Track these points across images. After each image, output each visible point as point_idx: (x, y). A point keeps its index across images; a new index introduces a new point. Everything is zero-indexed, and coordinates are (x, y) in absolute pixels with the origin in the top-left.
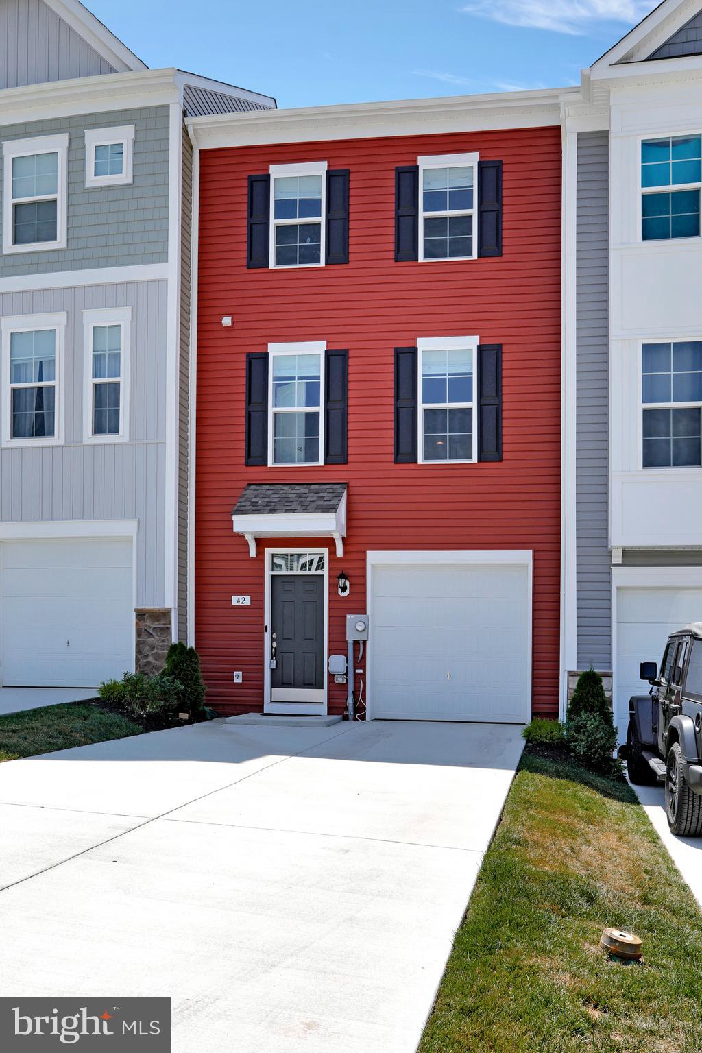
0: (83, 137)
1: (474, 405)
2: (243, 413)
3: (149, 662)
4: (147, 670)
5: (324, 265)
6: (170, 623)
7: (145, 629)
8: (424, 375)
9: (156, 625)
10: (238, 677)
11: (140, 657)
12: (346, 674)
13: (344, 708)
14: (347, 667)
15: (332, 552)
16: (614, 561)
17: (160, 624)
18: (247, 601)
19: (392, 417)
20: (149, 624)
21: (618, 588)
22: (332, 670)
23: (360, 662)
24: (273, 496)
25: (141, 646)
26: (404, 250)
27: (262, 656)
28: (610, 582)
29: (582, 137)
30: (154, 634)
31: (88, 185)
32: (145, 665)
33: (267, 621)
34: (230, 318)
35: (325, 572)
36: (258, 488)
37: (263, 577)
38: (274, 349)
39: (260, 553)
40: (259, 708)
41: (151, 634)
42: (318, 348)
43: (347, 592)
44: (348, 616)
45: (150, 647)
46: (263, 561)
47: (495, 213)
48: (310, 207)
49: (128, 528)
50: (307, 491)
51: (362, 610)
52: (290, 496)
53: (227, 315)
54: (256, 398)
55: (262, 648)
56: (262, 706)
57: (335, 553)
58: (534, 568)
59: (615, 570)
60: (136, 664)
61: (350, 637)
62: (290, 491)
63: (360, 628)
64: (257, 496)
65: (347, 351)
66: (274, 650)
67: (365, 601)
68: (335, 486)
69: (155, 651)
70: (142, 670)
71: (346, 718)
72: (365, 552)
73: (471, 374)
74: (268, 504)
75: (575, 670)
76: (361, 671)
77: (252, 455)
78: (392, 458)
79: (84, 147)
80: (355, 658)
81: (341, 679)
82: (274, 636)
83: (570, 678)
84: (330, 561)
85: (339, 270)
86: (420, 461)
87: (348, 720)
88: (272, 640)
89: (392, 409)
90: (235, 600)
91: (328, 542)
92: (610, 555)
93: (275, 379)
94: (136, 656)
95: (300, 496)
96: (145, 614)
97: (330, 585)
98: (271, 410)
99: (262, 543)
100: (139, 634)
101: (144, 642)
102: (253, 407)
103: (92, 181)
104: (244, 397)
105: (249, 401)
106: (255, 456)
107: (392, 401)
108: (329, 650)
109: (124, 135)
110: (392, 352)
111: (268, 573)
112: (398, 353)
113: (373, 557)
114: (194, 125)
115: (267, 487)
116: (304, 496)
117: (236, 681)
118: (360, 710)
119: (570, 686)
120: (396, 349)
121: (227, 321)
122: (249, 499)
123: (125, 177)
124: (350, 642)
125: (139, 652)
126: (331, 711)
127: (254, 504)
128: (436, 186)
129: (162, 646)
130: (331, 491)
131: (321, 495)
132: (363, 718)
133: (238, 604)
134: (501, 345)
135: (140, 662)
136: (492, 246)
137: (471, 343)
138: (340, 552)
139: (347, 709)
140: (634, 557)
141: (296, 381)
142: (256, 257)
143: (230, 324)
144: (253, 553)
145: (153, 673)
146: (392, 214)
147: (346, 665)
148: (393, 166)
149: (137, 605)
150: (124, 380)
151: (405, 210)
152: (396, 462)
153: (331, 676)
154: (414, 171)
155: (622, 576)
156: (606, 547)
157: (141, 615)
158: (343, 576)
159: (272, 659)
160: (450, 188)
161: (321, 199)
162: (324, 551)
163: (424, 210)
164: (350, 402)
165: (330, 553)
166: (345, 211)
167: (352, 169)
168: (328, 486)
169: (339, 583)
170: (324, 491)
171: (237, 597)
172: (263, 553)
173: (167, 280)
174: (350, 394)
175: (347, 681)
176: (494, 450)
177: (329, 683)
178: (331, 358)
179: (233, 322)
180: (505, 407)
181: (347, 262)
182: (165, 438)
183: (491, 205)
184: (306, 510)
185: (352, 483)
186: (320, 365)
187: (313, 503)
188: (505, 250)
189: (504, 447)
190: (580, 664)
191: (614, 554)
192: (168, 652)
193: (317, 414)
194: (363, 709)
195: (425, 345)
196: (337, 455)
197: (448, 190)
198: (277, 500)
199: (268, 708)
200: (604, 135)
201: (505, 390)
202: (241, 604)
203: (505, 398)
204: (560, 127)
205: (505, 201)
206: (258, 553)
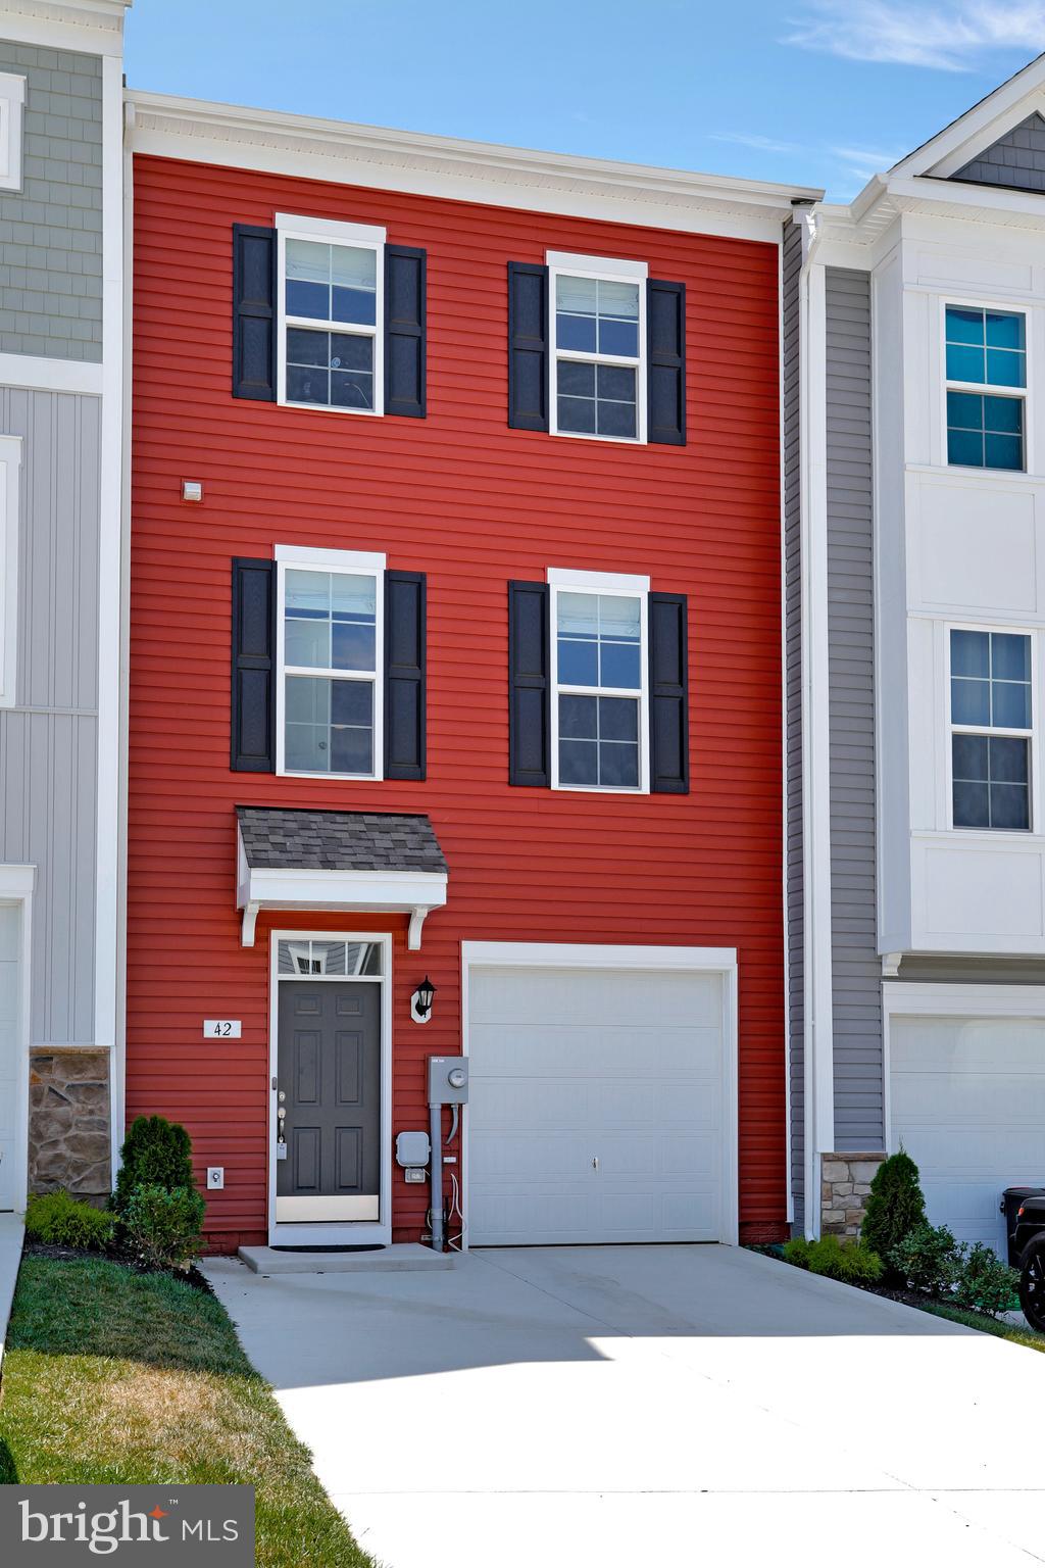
1: (643, 694)
2: (226, 670)
3: (58, 1156)
4: (54, 1171)
5: (382, 415)
6: (107, 1076)
7: (51, 1089)
8: (560, 634)
9: (75, 1080)
10: (216, 1179)
11: (38, 1145)
12: (429, 1167)
13: (421, 1228)
14: (430, 1154)
15: (401, 942)
16: (887, 972)
17: (88, 1079)
19: (504, 703)
20: (60, 1078)
21: (892, 1016)
22: (401, 1160)
23: (452, 1144)
24: (302, 832)
25: (41, 1124)
26: (525, 411)
27: (266, 1138)
28: (880, 1007)
29: (832, 273)
30: (71, 1099)
32: (48, 1163)
33: (273, 1073)
34: (198, 487)
35: (386, 978)
36: (262, 815)
37: (267, 985)
39: (262, 938)
40: (261, 1237)
41: (65, 1100)
42: (373, 565)
43: (428, 1016)
44: (434, 1060)
45: (62, 1124)
46: (267, 954)
47: (676, 370)
48: (354, 304)
49: (15, 883)
50: (363, 828)
51: (456, 1050)
52: (338, 835)
53: (194, 479)
54: (252, 643)
55: (267, 1122)
56: (267, 1233)
57: (405, 942)
58: (740, 978)
59: (887, 986)
60: (31, 1160)
61: (437, 1098)
62: (330, 826)
63: (457, 1082)
64: (273, 829)
65: (423, 576)
66: (283, 1124)
67: (459, 1032)
68: (414, 822)
69: (73, 1133)
70: (42, 1172)
71: (429, 1248)
72: (459, 944)
73: (638, 640)
74: (308, 850)
75: (832, 1151)
76: (453, 1160)
77: (244, 751)
78: (504, 776)
80: (445, 1136)
81: (413, 1177)
82: (283, 1096)
83: (826, 1164)
84: (395, 957)
85: (406, 426)
86: (555, 785)
87: (433, 1251)
88: (280, 1104)
89: (504, 689)
90: (210, 1029)
91: (398, 922)
92: (879, 961)
93: (289, 612)
94: (30, 1144)
95: (354, 835)
96: (51, 1060)
97: (395, 1002)
98: (282, 670)
99: (271, 919)
100: (36, 1098)
101: (48, 1115)
102: (245, 661)
104: (226, 640)
105: (237, 648)
106: (252, 754)
107: (504, 674)
108: (395, 1122)
110: (503, 588)
111: (276, 977)
112: (513, 587)
113: (474, 952)
115: (283, 815)
116: (363, 835)
117: (211, 1185)
118: (452, 1227)
119: (826, 1178)
120: (511, 584)
121: (193, 491)
122: (262, 838)
123: (5, 175)
124: (436, 1107)
125: (36, 1135)
126: (400, 1234)
127: (280, 847)
128: (578, 306)
129: (88, 1123)
130: (407, 830)
131: (396, 836)
132: (459, 1243)
133: (216, 1035)
134: (684, 597)
135: (38, 1158)
136: (670, 425)
137: (637, 586)
138: (415, 941)
139: (430, 1231)
140: (923, 967)
141: (330, 621)
142: (253, 380)
143: (198, 498)
144: (248, 937)
146: (504, 344)
147: (429, 1149)
148: (503, 260)
149: (33, 1039)
151: (527, 339)
152: (511, 783)
153: (399, 1169)
154: (542, 275)
155: (899, 998)
157: (41, 1060)
158: (426, 986)
159: (279, 1142)
160: (600, 315)
161: (374, 295)
162: (386, 939)
163: (559, 346)
164: (430, 669)
165: (395, 943)
166: (420, 324)
167: (430, 249)
168: (395, 820)
169: (413, 998)
170: (396, 828)
171: (215, 1023)
172: (267, 939)
173: (99, 398)
174: (430, 654)
175: (429, 1179)
176: (677, 773)
177: (394, 1182)
178: (395, 584)
179: (204, 494)
180: (692, 702)
181: (423, 416)
182: (96, 707)
183: (670, 356)
184: (389, 864)
185: (433, 815)
186: (374, 597)
187: (391, 852)
188: (690, 436)
189: (693, 772)
190: (841, 1141)
191: (887, 961)
192: (102, 1133)
193: (370, 684)
194: (459, 1230)
195: (561, 581)
196: (406, 762)
197: (597, 318)
198: (319, 842)
199: (276, 1236)
200: (864, 278)
201: (692, 674)
202: (221, 1036)
203: (692, 688)
204: (776, 247)
205: (689, 353)
206: (258, 939)
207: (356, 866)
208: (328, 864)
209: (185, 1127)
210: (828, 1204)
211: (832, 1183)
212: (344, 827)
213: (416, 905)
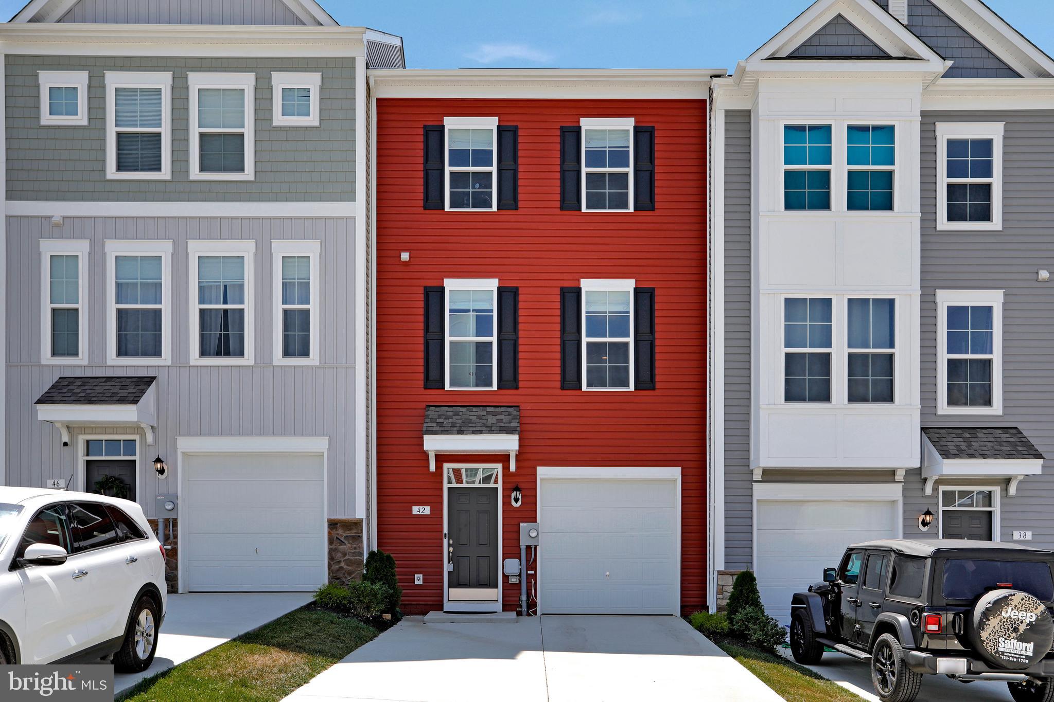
0: (270, 78)
1: (631, 340)
2: (422, 340)
3: (341, 568)
4: (340, 575)
5: (496, 210)
6: (362, 532)
7: (337, 538)
8: (587, 312)
9: (348, 533)
10: (419, 580)
11: (332, 563)
12: (520, 575)
13: (518, 604)
14: (520, 569)
15: (506, 468)
16: (755, 478)
17: (352, 533)
18: (427, 510)
19: (558, 348)
20: (342, 533)
21: (758, 501)
22: (507, 572)
23: (532, 564)
24: (455, 417)
25: (333, 553)
26: (569, 201)
27: (442, 560)
28: (752, 496)
29: (728, 114)
30: (346, 542)
31: (275, 123)
32: (338, 570)
33: (445, 530)
34: (408, 254)
35: (500, 486)
36: (437, 409)
37: (442, 489)
38: (450, 284)
39: (439, 467)
40: (439, 607)
41: (343, 542)
42: (492, 285)
43: (519, 503)
44: (522, 524)
45: (342, 553)
46: (442, 475)
47: (649, 171)
48: (482, 157)
49: (320, 444)
50: (484, 413)
51: (534, 520)
52: (471, 417)
53: (405, 250)
54: (433, 327)
55: (442, 553)
56: (442, 605)
57: (508, 468)
58: (683, 482)
59: (756, 486)
60: (329, 569)
61: (523, 543)
62: (469, 413)
63: (533, 535)
64: (440, 416)
65: (517, 288)
66: (451, 555)
67: (536, 511)
68: (511, 409)
69: (347, 557)
70: (334, 575)
71: (519, 614)
72: (535, 468)
73: (628, 312)
74: (453, 425)
75: (723, 569)
76: (532, 572)
77: (431, 378)
78: (558, 385)
79: (271, 88)
80: (528, 561)
81: (513, 580)
82: (451, 542)
83: (719, 576)
84: (504, 475)
85: (509, 215)
86: (584, 388)
87: (521, 615)
88: (449, 545)
89: (558, 341)
90: (415, 510)
91: (504, 458)
92: (751, 472)
93: (451, 311)
94: (328, 562)
95: (479, 417)
96: (337, 524)
97: (504, 497)
98: (448, 339)
99: (442, 458)
100: (331, 541)
101: (336, 550)
102: (430, 336)
103: (279, 119)
104: (422, 326)
105: (427, 329)
106: (434, 380)
107: (558, 334)
108: (503, 554)
109: (311, 81)
110: (558, 291)
111: (446, 486)
112: (564, 292)
113: (542, 472)
114: (374, 77)
115: (446, 408)
116: (483, 417)
117: (417, 583)
118: (532, 605)
119: (719, 583)
120: (562, 289)
121: (405, 256)
122: (433, 420)
123: (313, 119)
124: (523, 547)
125: (331, 558)
126: (506, 607)
127: (440, 425)
128: (596, 144)
129: (354, 553)
130: (507, 413)
131: (499, 417)
132: (535, 613)
133: (418, 513)
134: (653, 289)
135: (332, 568)
136: (646, 201)
137: (628, 285)
138: (513, 468)
139: (520, 606)
140: (773, 475)
141: (471, 313)
142: (433, 200)
143: (408, 259)
144: (432, 468)
145: (346, 578)
146: (558, 168)
147: (520, 567)
148: (558, 125)
149: (329, 515)
150: (314, 307)
151: (570, 165)
152: (563, 388)
153: (506, 577)
154: (578, 131)
155: (761, 491)
156: (749, 466)
157: (333, 524)
158: (517, 489)
159: (449, 563)
160: (609, 147)
161: (492, 151)
162: (499, 466)
163: (587, 166)
164: (521, 334)
165: (504, 468)
166: (515, 163)
167: (520, 125)
168: (502, 409)
169: (513, 495)
170: (501, 413)
171: (418, 507)
172: (442, 468)
173: (354, 218)
174: (521, 327)
175: (520, 581)
176: (649, 379)
177: (503, 583)
178: (503, 294)
179: (410, 257)
180: (657, 342)
181: (517, 208)
182: (355, 363)
183: (645, 165)
184: (491, 431)
185: (523, 406)
186: (492, 300)
187: (494, 425)
188: (657, 205)
189: (657, 378)
190: (727, 564)
191: (755, 472)
192: (360, 558)
193: (491, 343)
194: (535, 605)
195: (587, 285)
196: (509, 381)
197: (607, 149)
198: (460, 421)
199: (447, 606)
200: (747, 114)
201: (657, 328)
202: (421, 513)
203: (657, 335)
204: (705, 101)
205: (657, 162)
206: (437, 467)
207: (474, 432)
208: (460, 432)
209: (392, 555)
210: (721, 596)
211: (723, 586)
212: (473, 414)
213: (509, 450)
